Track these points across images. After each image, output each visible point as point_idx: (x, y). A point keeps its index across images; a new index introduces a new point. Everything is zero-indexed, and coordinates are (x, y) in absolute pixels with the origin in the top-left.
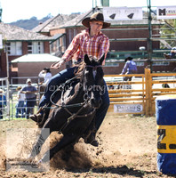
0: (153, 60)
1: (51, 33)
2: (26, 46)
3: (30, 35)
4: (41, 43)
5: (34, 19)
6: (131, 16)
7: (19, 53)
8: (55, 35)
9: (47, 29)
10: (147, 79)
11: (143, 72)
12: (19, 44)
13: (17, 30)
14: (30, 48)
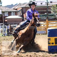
0: (49, 17)
1: (17, 9)
2: (10, 13)
3: (11, 10)
4: (14, 12)
5: (12, 5)
6: (41, 4)
7: (7, 15)
8: (19, 10)
9: (16, 8)
10: (47, 23)
11: (46, 21)
12: (7, 13)
13: (7, 8)
14: (11, 14)
